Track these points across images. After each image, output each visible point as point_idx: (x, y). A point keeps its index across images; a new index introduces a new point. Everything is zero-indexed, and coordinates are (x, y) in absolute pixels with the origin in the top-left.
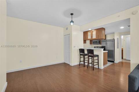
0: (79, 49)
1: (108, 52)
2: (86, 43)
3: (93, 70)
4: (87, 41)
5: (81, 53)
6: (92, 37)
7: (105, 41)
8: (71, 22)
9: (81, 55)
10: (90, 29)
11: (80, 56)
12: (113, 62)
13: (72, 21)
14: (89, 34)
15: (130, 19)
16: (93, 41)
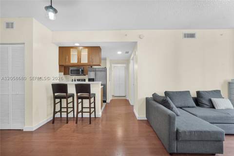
0: (52, 85)
3: (90, 123)
5: (56, 94)
6: (79, 59)
8: (47, 8)
9: (55, 97)
10: (77, 45)
11: (55, 101)
13: (51, 7)
14: (74, 53)
15: (136, 43)
16: (71, 68)
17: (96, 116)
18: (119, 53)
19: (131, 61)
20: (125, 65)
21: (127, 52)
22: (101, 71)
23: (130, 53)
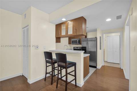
1: (90, 56)
2: (60, 42)
4: (61, 39)
5: (47, 59)
6: (67, 32)
7: (86, 41)
9: (47, 62)
11: (46, 65)
12: (95, 67)
14: (63, 27)
16: (72, 40)
17: (77, 85)
18: (109, 20)
19: (126, 27)
20: (119, 34)
21: (119, 17)
22: (91, 41)
23: (123, 17)
